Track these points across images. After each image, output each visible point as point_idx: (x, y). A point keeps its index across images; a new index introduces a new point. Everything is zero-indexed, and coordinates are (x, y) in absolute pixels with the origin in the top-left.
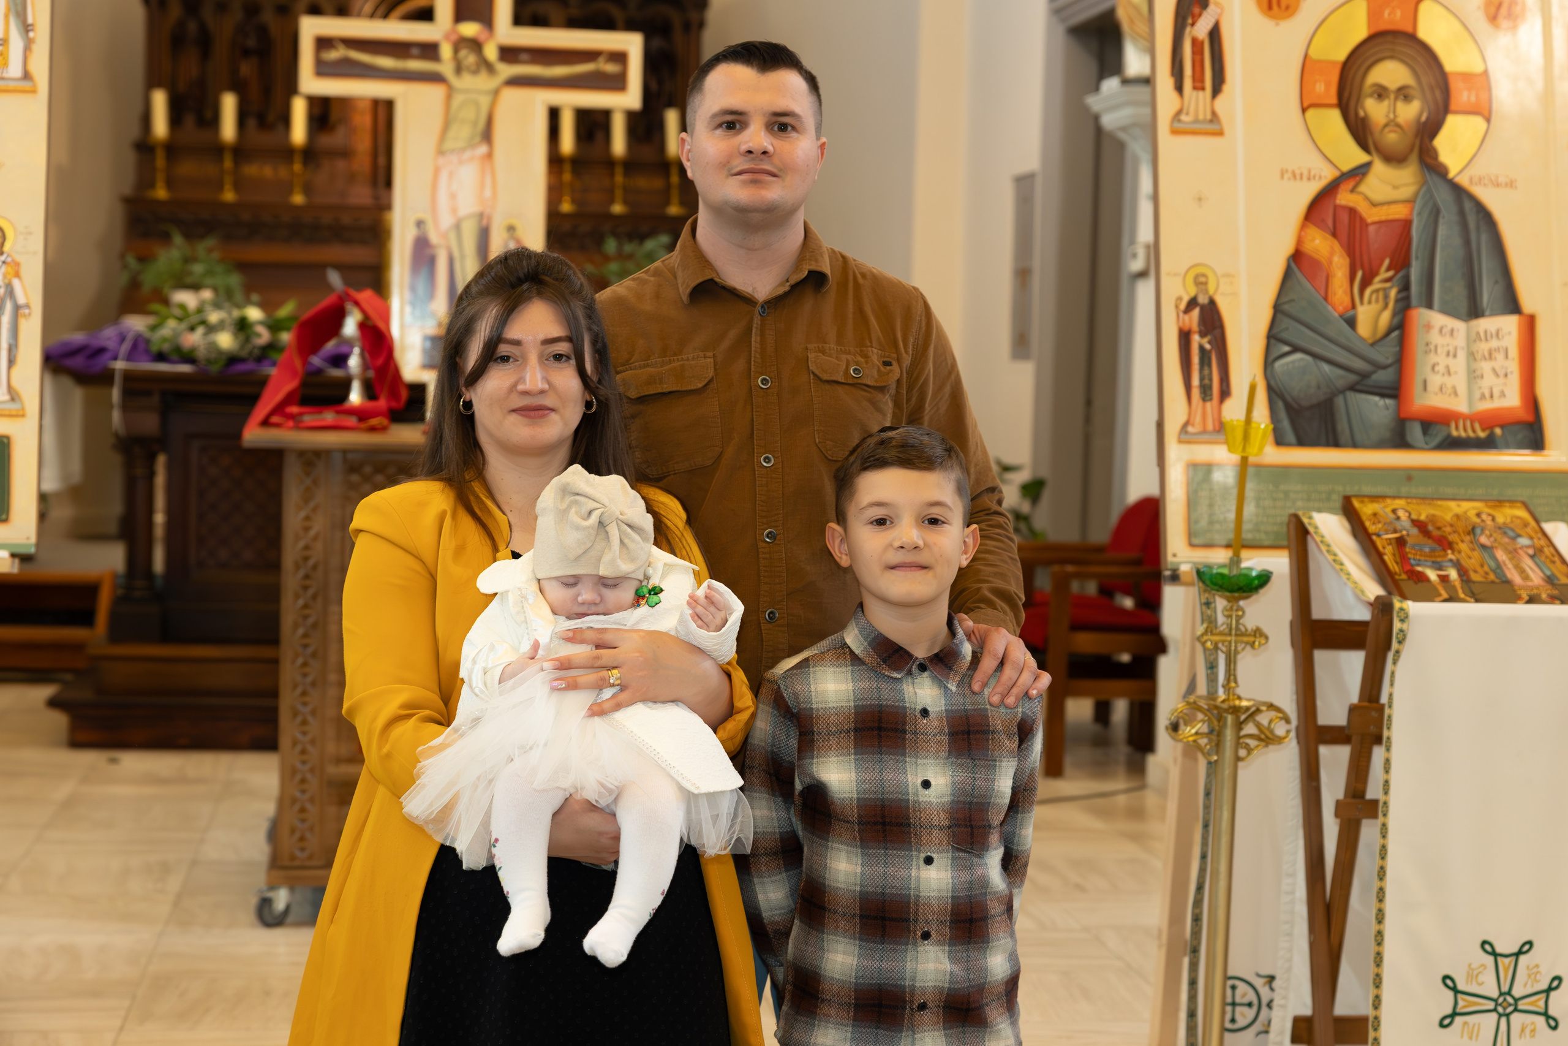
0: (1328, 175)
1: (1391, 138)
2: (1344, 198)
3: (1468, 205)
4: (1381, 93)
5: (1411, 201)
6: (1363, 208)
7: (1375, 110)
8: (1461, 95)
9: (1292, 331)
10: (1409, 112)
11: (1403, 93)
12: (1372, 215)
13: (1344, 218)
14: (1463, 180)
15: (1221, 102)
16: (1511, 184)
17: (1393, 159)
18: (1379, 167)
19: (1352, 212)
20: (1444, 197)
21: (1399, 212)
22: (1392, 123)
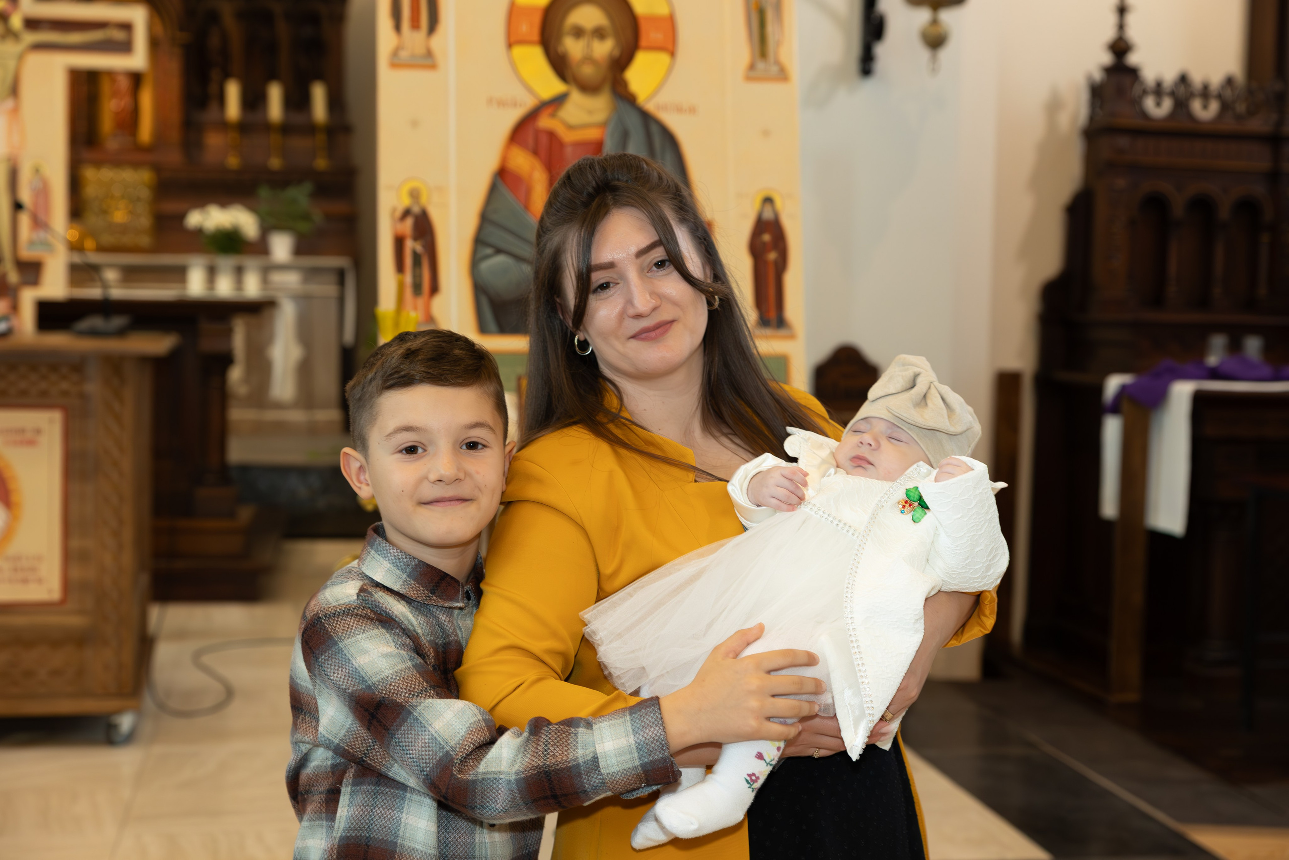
0: (529, 103)
1: (587, 71)
2: (545, 122)
3: (654, 129)
4: (578, 32)
5: (603, 125)
6: (561, 131)
7: (573, 48)
8: (649, 35)
9: (496, 236)
10: (604, 49)
11: (599, 33)
12: (568, 137)
13: (544, 140)
14: (650, 107)
15: (436, 42)
16: (692, 110)
17: (588, 88)
18: (576, 97)
19: (552, 135)
20: (634, 123)
21: (593, 134)
22: (588, 59)
